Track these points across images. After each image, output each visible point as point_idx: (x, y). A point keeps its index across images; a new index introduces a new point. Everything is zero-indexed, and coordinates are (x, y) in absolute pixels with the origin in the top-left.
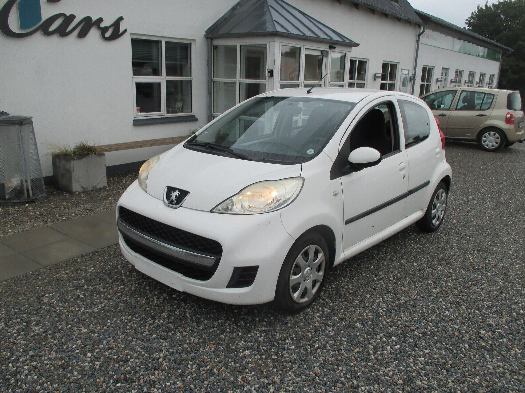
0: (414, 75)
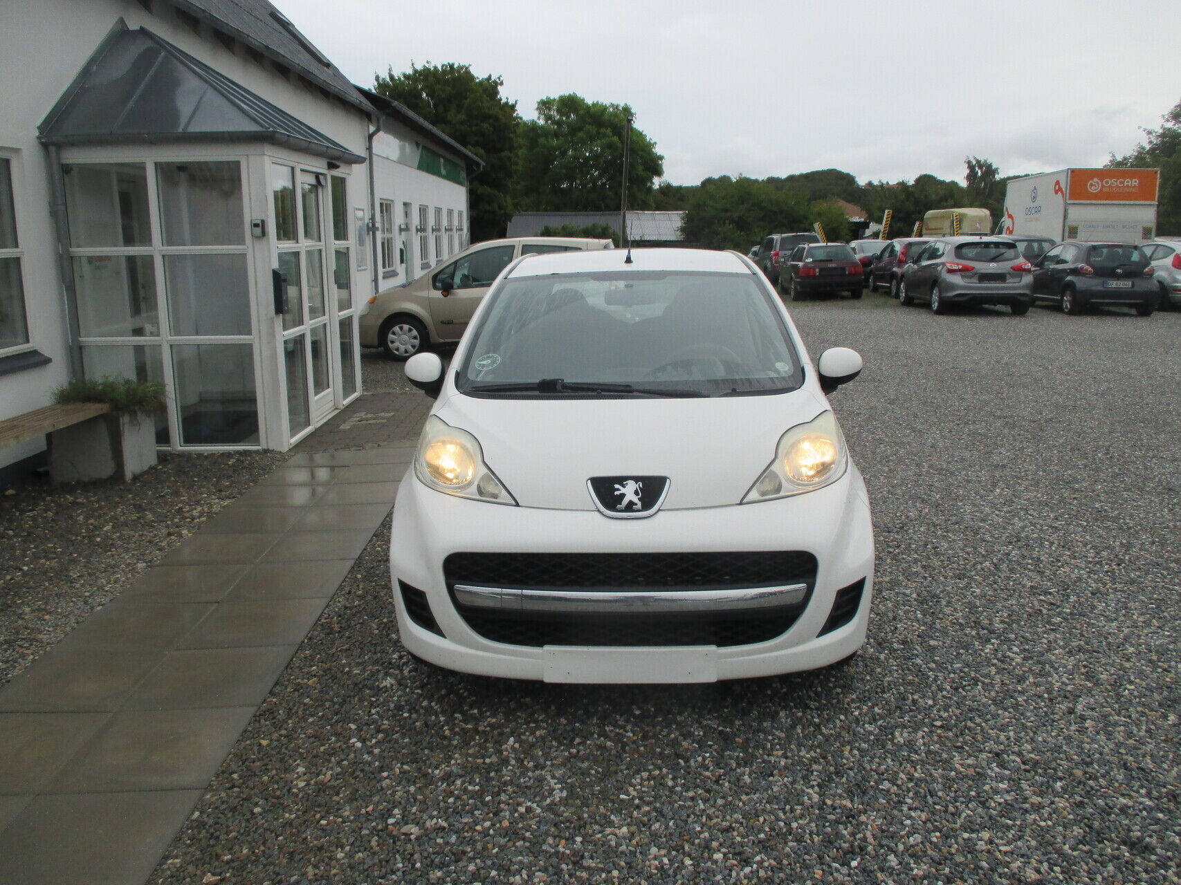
0: (373, 218)
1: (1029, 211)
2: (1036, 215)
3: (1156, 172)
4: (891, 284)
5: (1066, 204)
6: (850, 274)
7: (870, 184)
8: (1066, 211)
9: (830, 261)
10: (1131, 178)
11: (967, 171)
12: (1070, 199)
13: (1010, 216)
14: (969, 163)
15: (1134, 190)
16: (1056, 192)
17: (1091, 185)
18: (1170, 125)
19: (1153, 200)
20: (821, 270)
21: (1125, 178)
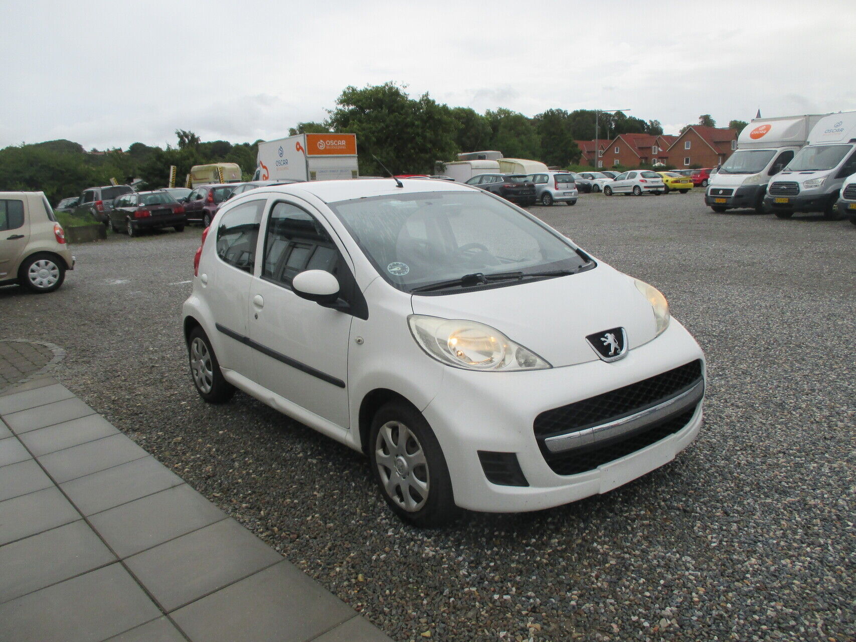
1: (278, 163)
2: (284, 166)
3: (354, 136)
4: (204, 219)
5: (306, 157)
6: (176, 213)
7: (95, 150)
8: (307, 162)
9: (159, 204)
10: (341, 140)
11: (178, 140)
12: (308, 154)
13: (264, 167)
14: (178, 133)
15: (344, 147)
16: (298, 150)
17: (320, 145)
18: (341, 107)
19: (355, 153)
20: (153, 212)
21: (338, 140)
